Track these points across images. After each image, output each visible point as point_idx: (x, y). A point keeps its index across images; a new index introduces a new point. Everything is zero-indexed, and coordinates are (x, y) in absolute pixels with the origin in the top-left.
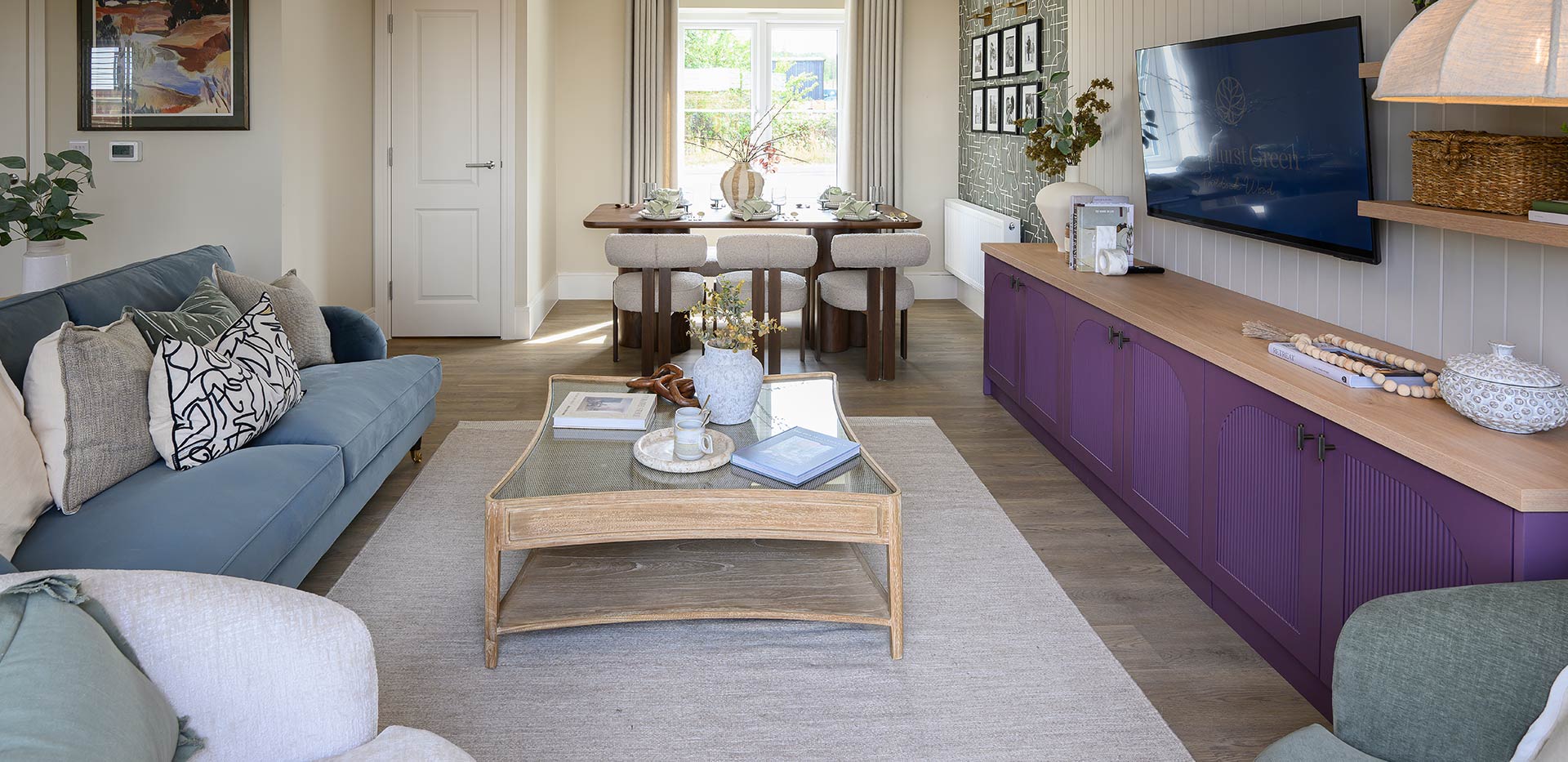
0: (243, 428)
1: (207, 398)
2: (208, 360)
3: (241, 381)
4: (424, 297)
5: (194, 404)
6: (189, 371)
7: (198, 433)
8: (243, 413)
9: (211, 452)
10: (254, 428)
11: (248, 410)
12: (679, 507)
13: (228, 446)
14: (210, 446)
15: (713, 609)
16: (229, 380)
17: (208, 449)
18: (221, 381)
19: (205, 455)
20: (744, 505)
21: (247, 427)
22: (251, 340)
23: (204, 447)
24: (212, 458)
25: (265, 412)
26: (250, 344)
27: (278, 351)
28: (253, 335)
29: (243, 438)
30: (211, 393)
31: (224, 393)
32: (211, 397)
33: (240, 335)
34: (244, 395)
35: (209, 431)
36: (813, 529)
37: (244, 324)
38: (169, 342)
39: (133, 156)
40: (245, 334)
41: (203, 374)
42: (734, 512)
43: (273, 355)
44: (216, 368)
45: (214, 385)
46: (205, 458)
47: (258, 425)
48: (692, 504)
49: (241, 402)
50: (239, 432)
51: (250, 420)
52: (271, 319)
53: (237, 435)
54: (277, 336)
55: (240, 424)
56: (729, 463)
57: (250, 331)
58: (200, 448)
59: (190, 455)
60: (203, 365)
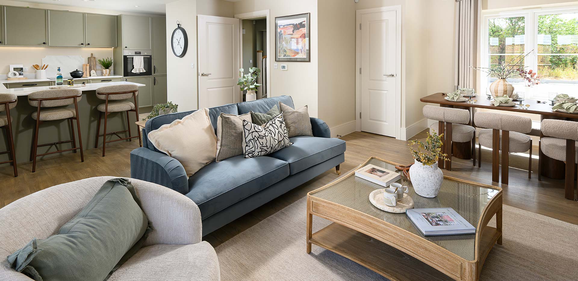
0: (263, 150)
1: (253, 139)
2: (255, 129)
3: (264, 136)
4: (371, 119)
5: (250, 140)
6: (249, 131)
7: (251, 149)
8: (263, 146)
9: (253, 155)
10: (267, 151)
11: (264, 145)
12: (371, 223)
13: (259, 154)
14: (253, 153)
15: (385, 273)
16: (259, 135)
17: (252, 154)
18: (257, 135)
19: (252, 155)
20: (396, 234)
21: (264, 150)
22: (273, 125)
23: (252, 153)
24: (254, 157)
25: (270, 147)
26: (273, 126)
27: (280, 130)
28: (274, 124)
29: (263, 153)
30: (254, 138)
31: (258, 139)
32: (254, 139)
33: (271, 123)
34: (264, 141)
35: (254, 149)
36: (427, 259)
37: (273, 120)
38: (245, 122)
39: (285, 69)
40: (272, 123)
41: (253, 132)
42: (392, 235)
43: (278, 130)
44: (256, 131)
45: (255, 136)
46: (251, 156)
47: (269, 150)
48: (376, 224)
49: (262, 142)
50: (262, 151)
51: (265, 148)
52: (281, 120)
53: (261, 152)
54: (281, 124)
55: (262, 149)
56: (405, 213)
57: (274, 122)
58: (251, 153)
59: (248, 154)
60: (253, 130)
